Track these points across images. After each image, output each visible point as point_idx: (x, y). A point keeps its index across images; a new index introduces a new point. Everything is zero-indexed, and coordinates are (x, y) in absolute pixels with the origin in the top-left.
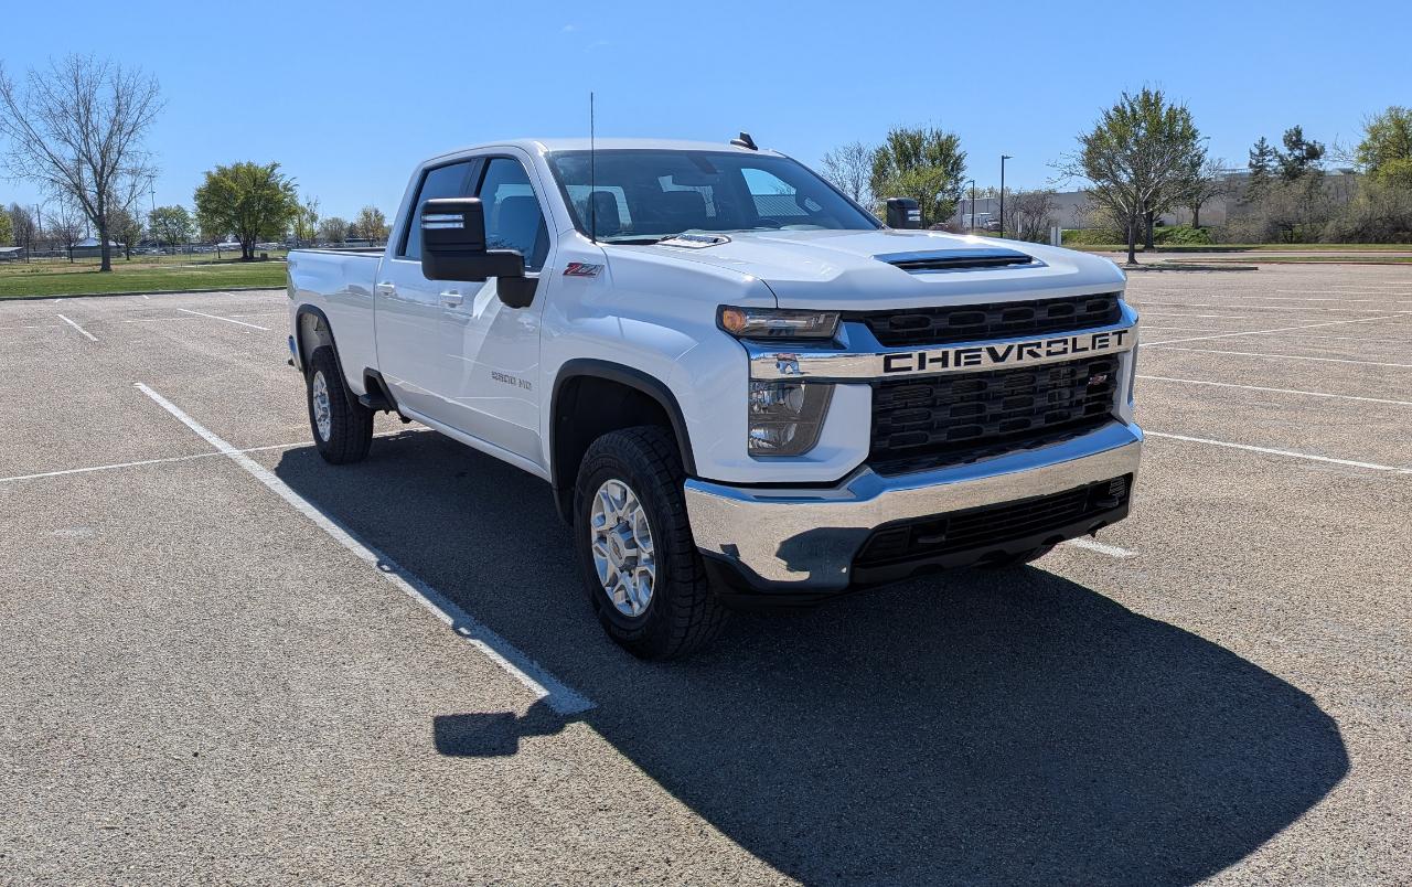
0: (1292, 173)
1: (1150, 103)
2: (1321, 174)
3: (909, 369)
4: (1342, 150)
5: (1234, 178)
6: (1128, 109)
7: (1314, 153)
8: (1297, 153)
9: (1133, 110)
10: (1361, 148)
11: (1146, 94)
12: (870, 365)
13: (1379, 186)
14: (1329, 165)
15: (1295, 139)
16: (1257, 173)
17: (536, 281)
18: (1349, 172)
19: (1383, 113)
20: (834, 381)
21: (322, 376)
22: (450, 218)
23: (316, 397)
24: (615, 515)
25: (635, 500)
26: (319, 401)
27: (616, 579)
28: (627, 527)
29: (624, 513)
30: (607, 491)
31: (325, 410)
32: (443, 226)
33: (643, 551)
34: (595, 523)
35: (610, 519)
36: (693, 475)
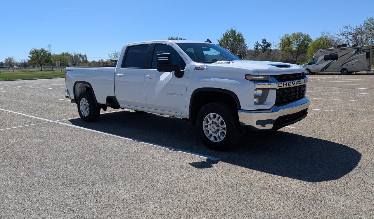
0: (264, 50)
1: (233, 32)
2: (271, 50)
3: (282, 86)
4: (275, 45)
5: (251, 51)
6: (228, 34)
7: (269, 45)
8: (265, 45)
9: (229, 34)
10: (279, 44)
11: (232, 30)
12: (276, 86)
13: (284, 53)
14: (272, 48)
15: (264, 42)
16: (256, 50)
17: (184, 72)
18: (276, 50)
19: (284, 36)
20: (269, 89)
21: (85, 99)
22: (165, 58)
23: (82, 105)
24: (212, 121)
25: (219, 117)
26: (84, 106)
27: (211, 135)
28: (216, 123)
29: (215, 120)
30: (209, 116)
31: (86, 108)
32: (163, 60)
33: (222, 127)
34: (204, 123)
35: (210, 122)
36: (240, 109)
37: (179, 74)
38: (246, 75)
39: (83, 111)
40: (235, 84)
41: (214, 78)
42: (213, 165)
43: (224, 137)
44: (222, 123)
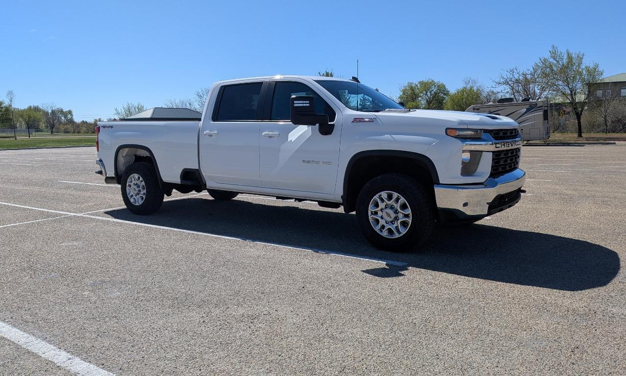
3: (499, 147)
11: (328, 73)
17: (333, 125)
19: (406, 84)
20: (482, 152)
21: (136, 176)
22: (304, 102)
23: (130, 186)
24: (385, 204)
25: (398, 196)
26: (135, 187)
27: (383, 227)
28: (392, 207)
29: (392, 202)
30: (380, 196)
31: (140, 191)
32: (302, 105)
33: (403, 213)
34: (371, 208)
35: (382, 205)
36: (438, 184)
37: (326, 130)
38: (447, 129)
39: (132, 196)
40: (430, 144)
41: (390, 134)
42: (402, 273)
43: (407, 230)
44: (404, 207)
